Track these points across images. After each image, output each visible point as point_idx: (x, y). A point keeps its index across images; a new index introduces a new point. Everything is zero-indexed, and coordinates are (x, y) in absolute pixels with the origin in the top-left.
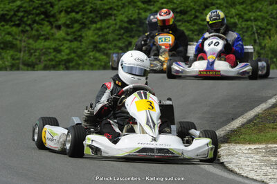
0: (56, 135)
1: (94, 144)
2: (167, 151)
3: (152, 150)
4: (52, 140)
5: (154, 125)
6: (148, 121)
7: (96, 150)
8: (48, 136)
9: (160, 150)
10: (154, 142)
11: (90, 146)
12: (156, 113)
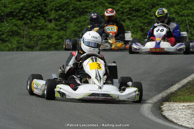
0: (39, 85)
1: (61, 90)
2: (108, 95)
3: (98, 95)
4: (37, 89)
5: (100, 78)
6: (96, 76)
7: (63, 94)
8: (35, 86)
9: (104, 95)
10: (99, 90)
11: (59, 92)
12: (102, 71)
